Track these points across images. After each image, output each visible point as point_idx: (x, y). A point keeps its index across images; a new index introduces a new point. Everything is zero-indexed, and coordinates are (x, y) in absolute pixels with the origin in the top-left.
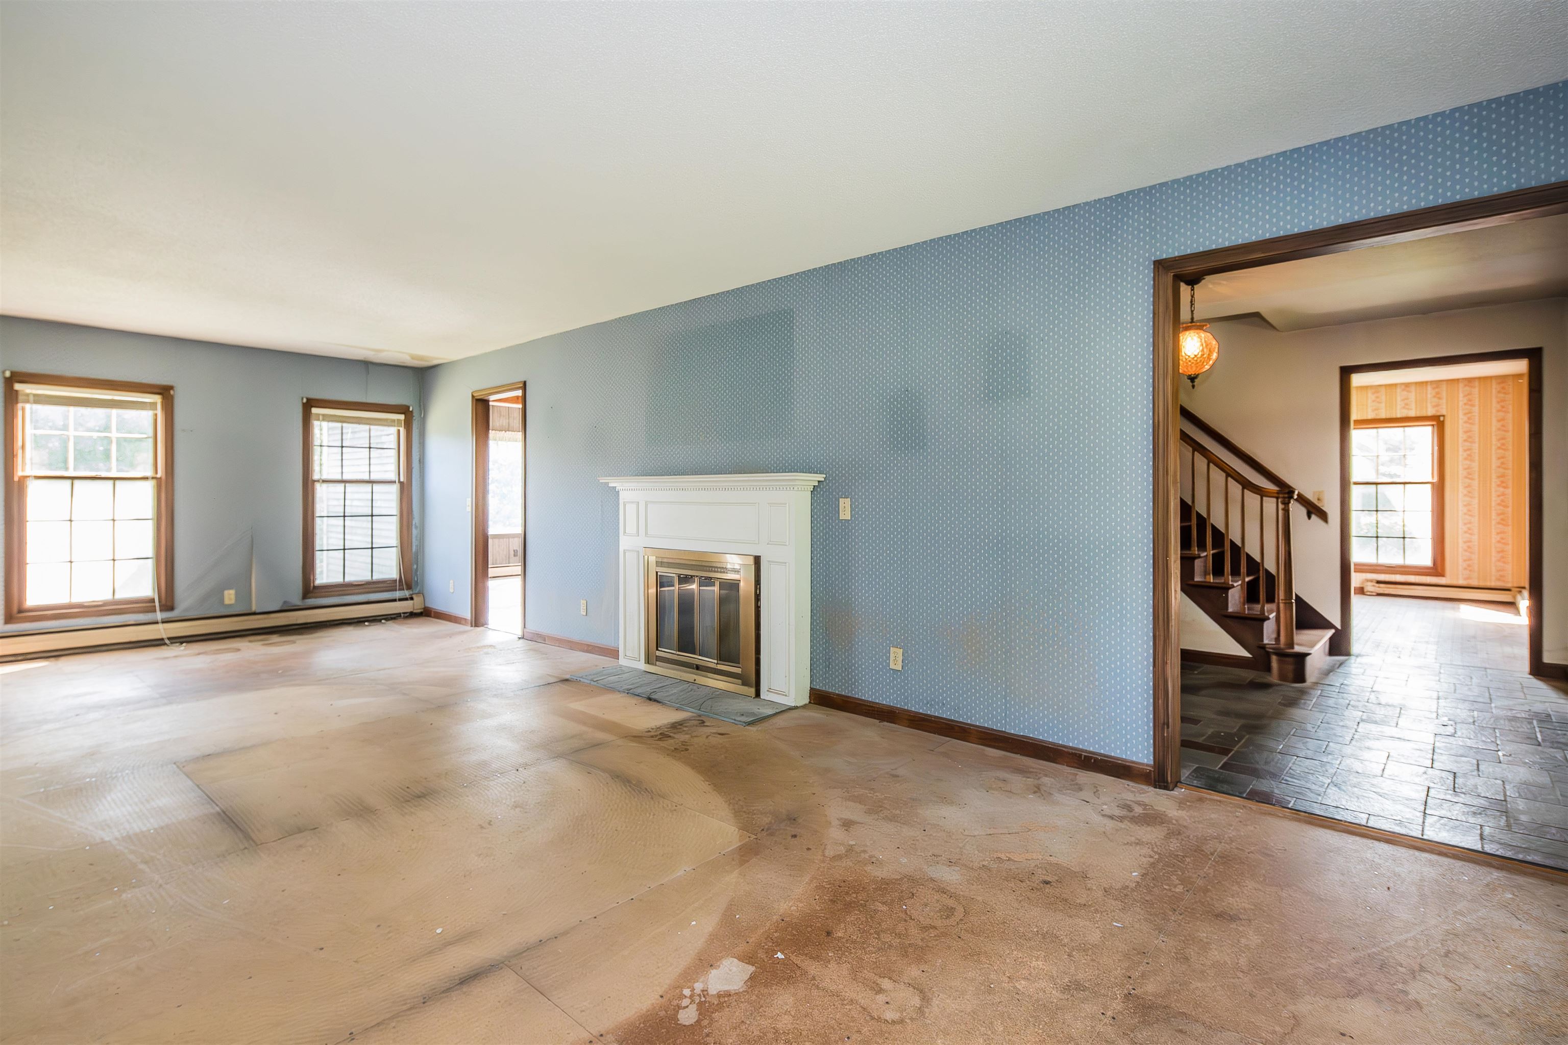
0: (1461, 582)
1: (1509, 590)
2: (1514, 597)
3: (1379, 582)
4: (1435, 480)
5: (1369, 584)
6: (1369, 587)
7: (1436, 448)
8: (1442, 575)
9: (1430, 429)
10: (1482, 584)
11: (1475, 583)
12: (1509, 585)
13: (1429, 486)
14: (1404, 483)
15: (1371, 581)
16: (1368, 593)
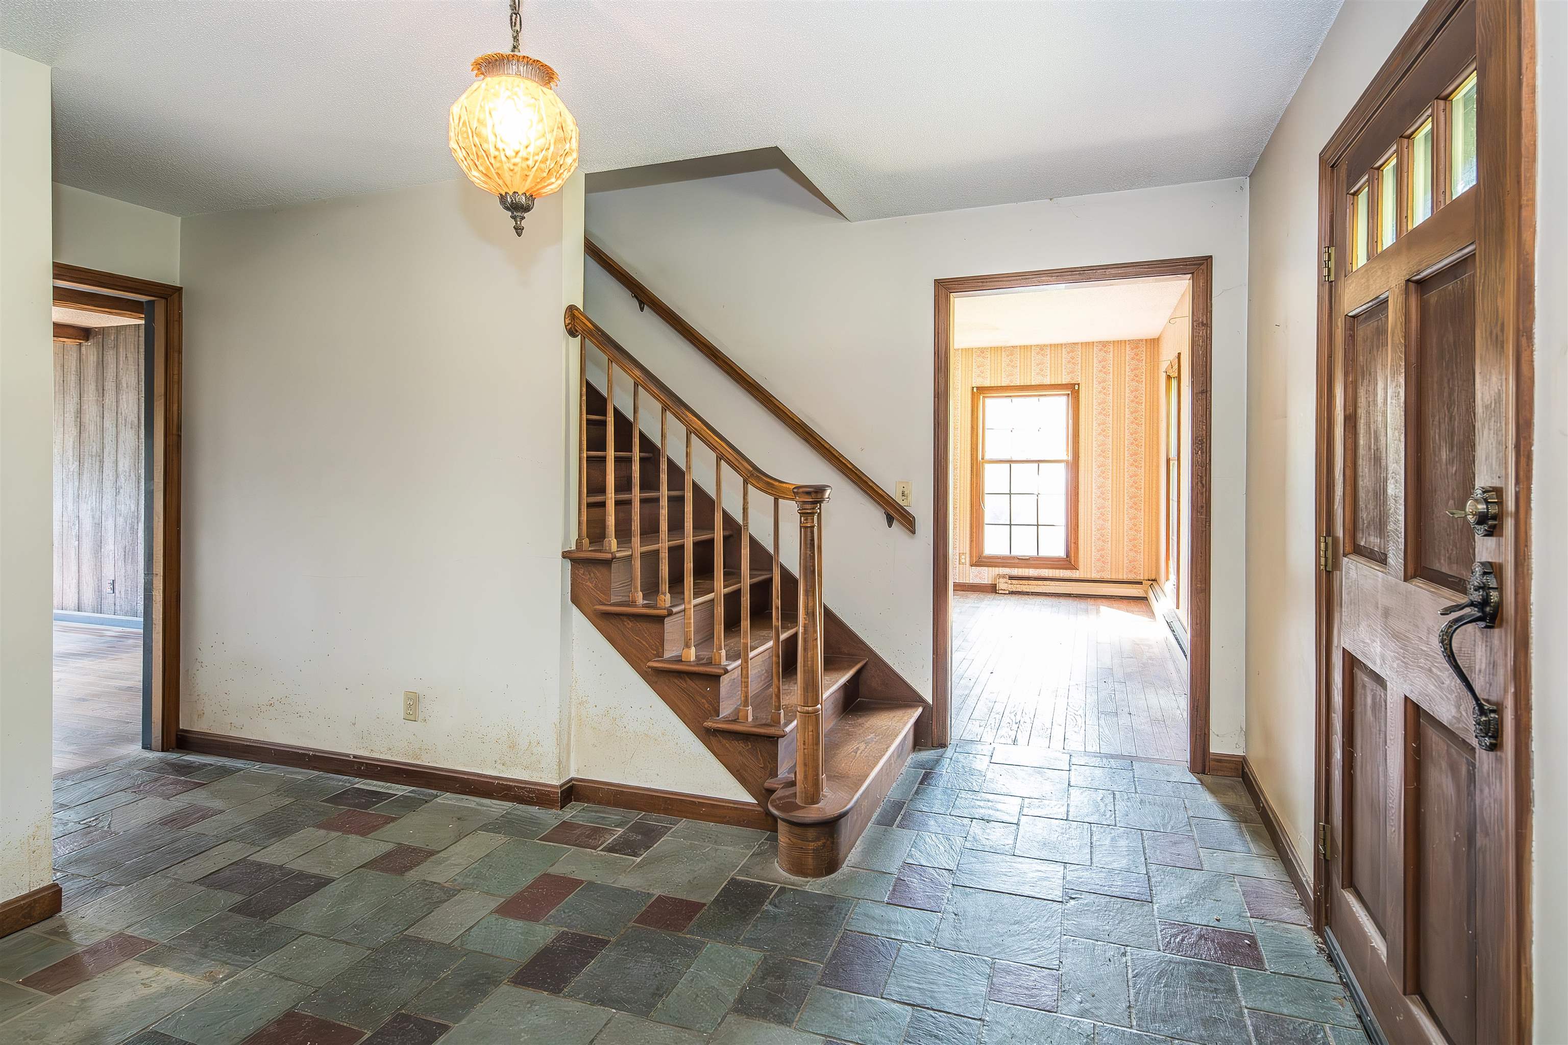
0: (1095, 576)
1: (1141, 583)
2: (1146, 592)
3: (1011, 578)
4: (1070, 458)
5: (1002, 580)
6: (1003, 585)
7: (1070, 422)
8: (1075, 568)
9: (1064, 398)
10: (1114, 577)
11: (1107, 576)
12: (1140, 578)
13: (1063, 465)
14: (1039, 462)
15: (1004, 576)
16: (1000, 592)
